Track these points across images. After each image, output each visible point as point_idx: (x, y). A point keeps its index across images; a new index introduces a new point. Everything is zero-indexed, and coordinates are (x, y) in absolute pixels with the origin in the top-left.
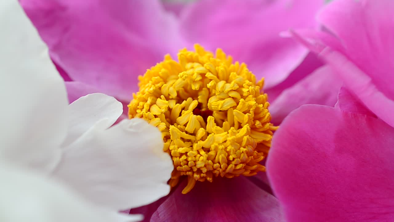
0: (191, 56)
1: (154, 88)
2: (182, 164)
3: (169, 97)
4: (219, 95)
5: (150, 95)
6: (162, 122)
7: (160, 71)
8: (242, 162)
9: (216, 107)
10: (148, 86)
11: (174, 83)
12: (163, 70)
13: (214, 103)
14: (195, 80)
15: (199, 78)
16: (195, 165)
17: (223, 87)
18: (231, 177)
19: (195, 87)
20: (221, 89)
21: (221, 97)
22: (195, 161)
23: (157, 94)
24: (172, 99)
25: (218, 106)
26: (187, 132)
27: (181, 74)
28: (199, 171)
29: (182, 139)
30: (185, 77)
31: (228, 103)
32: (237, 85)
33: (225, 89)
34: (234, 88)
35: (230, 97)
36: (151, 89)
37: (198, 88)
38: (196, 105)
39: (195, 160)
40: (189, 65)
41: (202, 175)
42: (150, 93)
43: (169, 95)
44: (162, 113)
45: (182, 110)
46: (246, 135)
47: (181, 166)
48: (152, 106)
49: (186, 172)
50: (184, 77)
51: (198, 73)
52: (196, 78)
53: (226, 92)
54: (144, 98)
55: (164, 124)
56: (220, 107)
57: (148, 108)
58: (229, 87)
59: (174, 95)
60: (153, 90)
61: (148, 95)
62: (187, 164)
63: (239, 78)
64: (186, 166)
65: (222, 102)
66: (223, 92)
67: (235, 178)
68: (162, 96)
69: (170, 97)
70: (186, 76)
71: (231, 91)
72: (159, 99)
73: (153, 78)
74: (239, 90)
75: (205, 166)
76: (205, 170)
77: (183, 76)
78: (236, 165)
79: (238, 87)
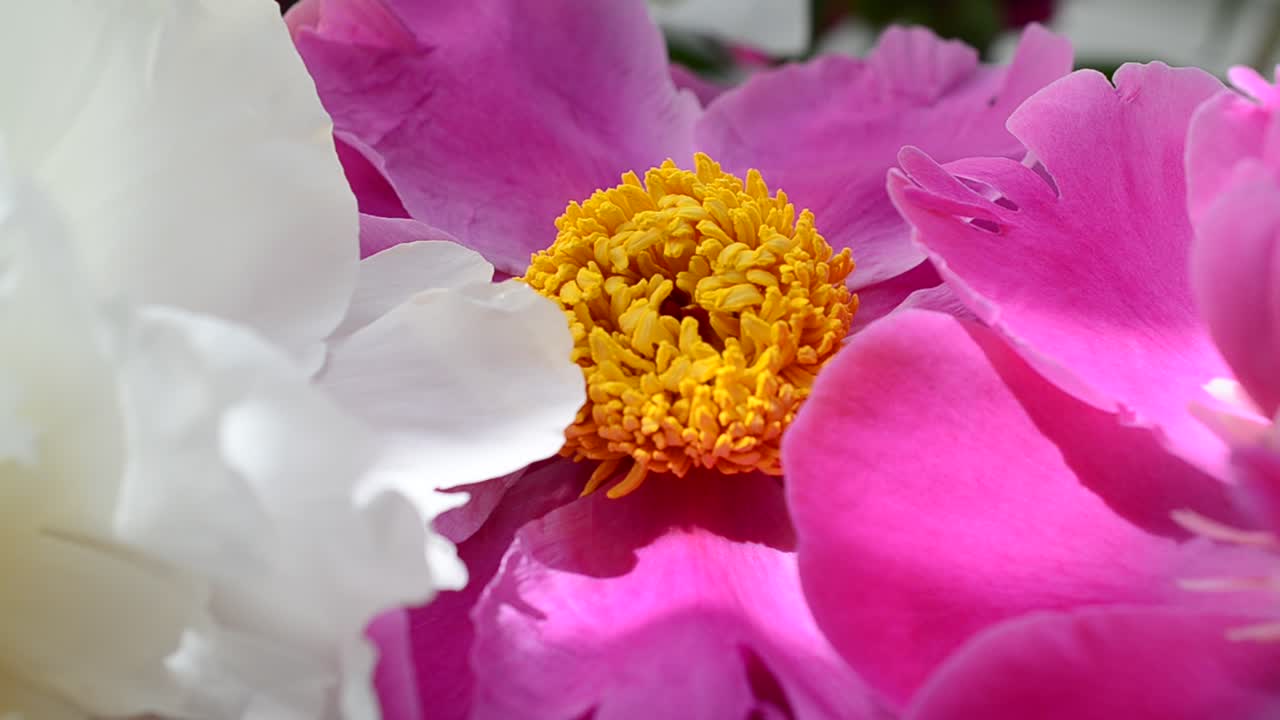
0: (677, 179)
1: (577, 243)
2: (609, 420)
3: (610, 269)
4: (722, 274)
5: (567, 259)
6: (577, 321)
7: (599, 207)
8: (750, 433)
9: (711, 302)
10: (564, 239)
11: (625, 240)
12: (606, 205)
13: (708, 293)
14: (674, 234)
15: (684, 230)
16: (639, 429)
17: (734, 257)
18: (729, 471)
19: (671, 250)
20: (729, 259)
21: (729, 278)
22: (640, 418)
23: (581, 257)
24: (617, 274)
25: (714, 300)
26: (635, 351)
27: (638, 216)
28: (649, 443)
29: (623, 364)
30: (648, 223)
31: (739, 296)
32: (770, 254)
33: (739, 260)
34: (761, 261)
35: (749, 282)
36: (569, 245)
37: (677, 253)
38: (665, 293)
39: (638, 413)
40: (666, 200)
41: (656, 454)
42: (568, 255)
43: (612, 264)
44: (582, 300)
45: (632, 300)
46: (763, 370)
47: (607, 426)
48: (566, 285)
49: (619, 443)
50: (645, 222)
51: (681, 218)
52: (676, 229)
53: (741, 269)
54: (550, 264)
55: (580, 326)
56: (717, 303)
57: (555, 287)
58: (749, 257)
59: (622, 265)
60: (572, 247)
61: (561, 257)
62: (620, 423)
63: (775, 240)
64: (617, 427)
65: (726, 291)
66: (733, 267)
67: (741, 476)
68: (591, 264)
69: (614, 270)
70: (651, 220)
71: (754, 267)
72: (583, 270)
73: (579, 219)
74: (772, 269)
75: (661, 430)
76: (660, 442)
77: (642, 220)
78: (736, 440)
79: (773, 260)
